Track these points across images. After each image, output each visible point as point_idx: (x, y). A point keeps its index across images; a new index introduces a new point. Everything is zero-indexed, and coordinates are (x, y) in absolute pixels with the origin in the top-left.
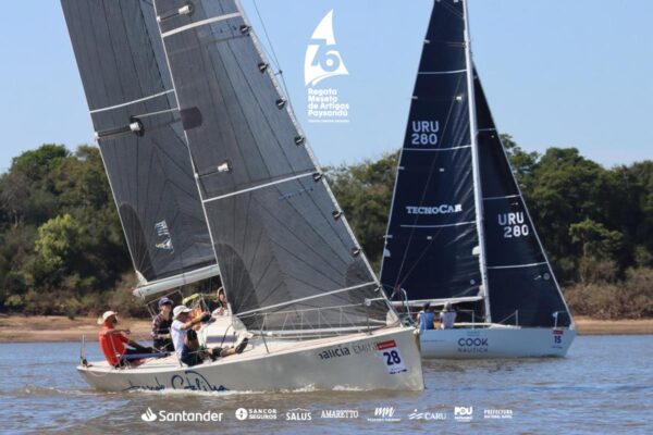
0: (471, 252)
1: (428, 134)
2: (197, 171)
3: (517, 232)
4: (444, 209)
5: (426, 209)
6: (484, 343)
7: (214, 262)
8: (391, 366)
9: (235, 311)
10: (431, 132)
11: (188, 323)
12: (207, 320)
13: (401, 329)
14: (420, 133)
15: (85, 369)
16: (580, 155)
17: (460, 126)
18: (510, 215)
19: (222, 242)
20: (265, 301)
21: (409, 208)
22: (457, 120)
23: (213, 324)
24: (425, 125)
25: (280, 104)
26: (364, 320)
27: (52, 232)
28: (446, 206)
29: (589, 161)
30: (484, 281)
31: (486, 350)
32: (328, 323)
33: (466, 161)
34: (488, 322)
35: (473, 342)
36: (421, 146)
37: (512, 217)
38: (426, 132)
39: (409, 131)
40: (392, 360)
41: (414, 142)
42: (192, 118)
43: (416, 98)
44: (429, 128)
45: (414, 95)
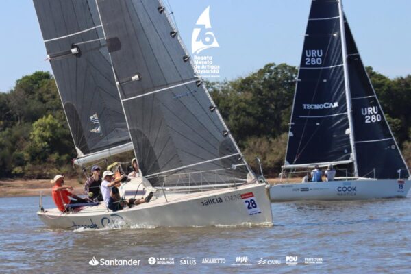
0: (345, 132)
1: (316, 58)
2: (118, 80)
3: (374, 119)
4: (326, 105)
5: (315, 105)
6: (354, 189)
7: (129, 141)
8: (250, 210)
9: (144, 174)
10: (318, 57)
11: (113, 183)
12: (125, 180)
13: (257, 185)
14: (311, 58)
15: (42, 213)
16: (373, 71)
17: (336, 53)
18: (369, 108)
19: (135, 128)
20: (165, 167)
21: (304, 105)
22: (334, 49)
23: (129, 183)
24: (313, 53)
25: (173, 34)
26: (232, 179)
27: (41, 126)
28: (328, 104)
29: (380, 75)
30: (353, 151)
31: (355, 194)
32: (207, 181)
33: (340, 74)
34: (356, 176)
35: (347, 189)
36: (311, 66)
37: (370, 110)
38: (314, 57)
39: (304, 57)
40: (251, 206)
41: (307, 63)
42: (114, 45)
43: (307, 35)
44: (316, 54)
45: (307, 33)
